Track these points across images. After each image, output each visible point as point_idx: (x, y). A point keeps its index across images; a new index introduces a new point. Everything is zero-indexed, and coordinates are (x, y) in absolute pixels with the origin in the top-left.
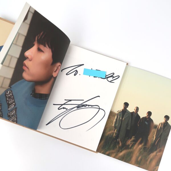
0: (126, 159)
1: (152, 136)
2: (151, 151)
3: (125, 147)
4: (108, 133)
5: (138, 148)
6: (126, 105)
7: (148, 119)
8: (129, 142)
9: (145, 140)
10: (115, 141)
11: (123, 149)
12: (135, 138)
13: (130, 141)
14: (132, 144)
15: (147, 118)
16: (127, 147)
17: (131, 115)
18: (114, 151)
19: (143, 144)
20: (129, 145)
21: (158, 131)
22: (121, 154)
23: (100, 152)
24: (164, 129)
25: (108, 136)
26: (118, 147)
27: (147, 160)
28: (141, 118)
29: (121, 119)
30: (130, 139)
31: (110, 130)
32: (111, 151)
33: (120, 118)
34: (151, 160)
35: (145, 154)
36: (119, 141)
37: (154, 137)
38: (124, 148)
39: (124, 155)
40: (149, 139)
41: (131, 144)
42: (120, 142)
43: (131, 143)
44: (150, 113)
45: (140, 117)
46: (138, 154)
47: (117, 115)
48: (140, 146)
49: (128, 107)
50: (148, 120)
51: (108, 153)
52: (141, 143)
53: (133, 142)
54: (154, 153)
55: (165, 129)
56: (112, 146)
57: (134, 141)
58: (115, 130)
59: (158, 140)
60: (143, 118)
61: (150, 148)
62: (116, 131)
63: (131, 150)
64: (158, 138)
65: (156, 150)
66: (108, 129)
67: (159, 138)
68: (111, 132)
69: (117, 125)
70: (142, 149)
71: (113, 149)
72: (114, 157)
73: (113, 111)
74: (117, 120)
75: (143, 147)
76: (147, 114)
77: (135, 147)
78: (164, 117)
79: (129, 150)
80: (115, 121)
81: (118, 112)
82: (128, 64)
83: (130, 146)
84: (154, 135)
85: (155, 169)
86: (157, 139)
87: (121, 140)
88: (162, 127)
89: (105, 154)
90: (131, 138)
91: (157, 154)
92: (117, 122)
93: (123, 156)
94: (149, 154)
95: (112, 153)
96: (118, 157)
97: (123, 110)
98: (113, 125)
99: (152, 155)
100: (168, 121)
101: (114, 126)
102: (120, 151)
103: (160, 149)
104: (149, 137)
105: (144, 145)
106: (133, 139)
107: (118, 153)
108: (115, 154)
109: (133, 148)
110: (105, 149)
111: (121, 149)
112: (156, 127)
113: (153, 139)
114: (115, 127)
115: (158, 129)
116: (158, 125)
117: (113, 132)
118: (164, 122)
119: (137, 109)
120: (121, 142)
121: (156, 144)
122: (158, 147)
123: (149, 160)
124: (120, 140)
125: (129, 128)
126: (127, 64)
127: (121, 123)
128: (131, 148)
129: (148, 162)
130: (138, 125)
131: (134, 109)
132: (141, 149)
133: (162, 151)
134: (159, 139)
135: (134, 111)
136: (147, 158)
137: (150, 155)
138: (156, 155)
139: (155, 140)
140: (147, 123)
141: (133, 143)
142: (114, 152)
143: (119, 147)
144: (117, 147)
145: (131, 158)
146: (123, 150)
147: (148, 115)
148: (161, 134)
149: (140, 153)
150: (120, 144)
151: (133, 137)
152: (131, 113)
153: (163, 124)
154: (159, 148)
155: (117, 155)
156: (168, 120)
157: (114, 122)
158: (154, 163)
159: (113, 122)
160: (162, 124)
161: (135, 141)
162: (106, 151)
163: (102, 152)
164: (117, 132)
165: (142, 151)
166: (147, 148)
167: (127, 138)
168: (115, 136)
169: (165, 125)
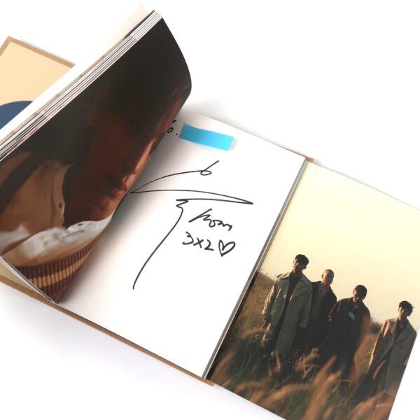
0: (291, 411)
1: (366, 355)
2: (361, 395)
3: (289, 375)
4: (247, 332)
5: (325, 381)
7: (357, 305)
8: (302, 364)
9: (345, 363)
10: (264, 356)
11: (284, 381)
12: (319, 352)
13: (304, 361)
14: (309, 370)
15: (356, 303)
16: (296, 378)
17: (312, 288)
18: (258, 384)
19: (339, 373)
20: (301, 372)
21: (382, 342)
22: (279, 395)
23: (221, 385)
24: (396, 337)
25: (246, 341)
26: (270, 373)
28: (338, 300)
29: (285, 296)
30: (306, 355)
31: (254, 324)
32: (252, 384)
33: (281, 294)
35: (343, 402)
36: (275, 357)
37: (370, 358)
38: (288, 377)
39: (287, 398)
40: (356, 359)
41: (307, 369)
42: (278, 360)
43: (308, 365)
44: (361, 291)
45: (335, 298)
46: (324, 401)
47: (276, 285)
48: (332, 378)
49: (305, 268)
50: (356, 307)
51: (241, 387)
52: (333, 370)
53: (313, 366)
54: (369, 404)
55: (399, 339)
56: (255, 367)
57: (315, 361)
58: (266, 326)
59: (379, 367)
60: (344, 301)
61: (356, 388)
62: (270, 329)
63: (307, 386)
64: (381, 362)
65: (374, 394)
66: (247, 323)
67: (383, 362)
68: (255, 330)
69: (273, 312)
70: (337, 386)
71: (258, 379)
72: (259, 403)
73: (265, 273)
74: (273, 298)
75: (340, 381)
76: (355, 293)
77: (317, 380)
78: (400, 306)
79: (301, 385)
80: (268, 300)
81: (278, 279)
83: (304, 376)
84: (369, 350)
86: (379, 364)
88: (392, 331)
89: (233, 390)
90: (308, 353)
91: (378, 406)
92: (275, 305)
93: (283, 401)
94: (355, 404)
95: (254, 389)
96: (267, 402)
97: (292, 274)
98: (263, 312)
99: (364, 407)
100: (408, 318)
101: (265, 315)
102: (276, 386)
103: (385, 391)
104: (356, 354)
105: (343, 377)
106: (312, 355)
107: (270, 392)
108: (261, 393)
109: (311, 379)
110: (236, 377)
111: (279, 381)
112: (376, 328)
113: (366, 360)
114: (268, 318)
115: (381, 335)
117: (261, 329)
118: (398, 319)
119: (330, 275)
120: (281, 362)
121: (374, 377)
122: (379, 388)
124: (277, 353)
125: (304, 325)
127: (285, 308)
128: (305, 381)
130: (330, 320)
131: (323, 276)
132: (333, 385)
133: (389, 398)
134: (384, 365)
135: (322, 280)
136: (349, 416)
137: (357, 406)
138: (373, 409)
140: (352, 316)
141: (314, 368)
142: (260, 389)
143: (275, 375)
144: (267, 374)
145: (305, 409)
146: (286, 384)
147: (356, 296)
148: (388, 349)
149: (331, 399)
150: (276, 365)
151: (314, 350)
152: (314, 283)
153: (395, 325)
154: (383, 388)
155: (265, 396)
156: (409, 315)
157: (266, 303)
159: (264, 303)
160: (391, 322)
161: (319, 363)
162: (239, 383)
163: (226, 384)
164: (272, 333)
165: (335, 392)
166: (350, 386)
167: (299, 350)
168: (265, 342)
169: (402, 327)
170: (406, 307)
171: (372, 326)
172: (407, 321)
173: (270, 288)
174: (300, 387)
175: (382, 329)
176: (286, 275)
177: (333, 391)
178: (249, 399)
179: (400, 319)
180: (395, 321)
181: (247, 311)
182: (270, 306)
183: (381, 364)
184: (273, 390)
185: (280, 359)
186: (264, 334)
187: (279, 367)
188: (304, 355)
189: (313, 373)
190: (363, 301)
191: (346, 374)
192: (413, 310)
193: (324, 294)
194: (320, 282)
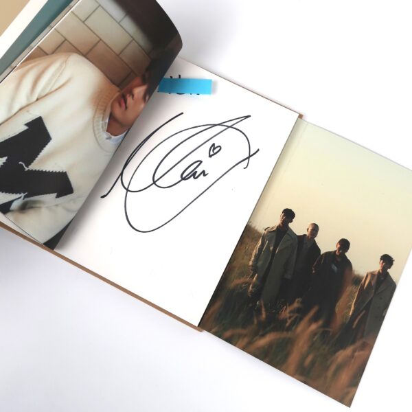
0: (274, 357)
1: (347, 305)
2: (341, 344)
3: (273, 323)
4: (235, 282)
5: (307, 330)
6: (289, 215)
7: (340, 257)
8: (286, 313)
10: (251, 305)
11: (268, 328)
12: (302, 302)
13: (288, 311)
14: (292, 319)
15: (338, 256)
17: (297, 241)
18: (244, 332)
19: (320, 322)
20: (285, 321)
21: (363, 293)
22: (263, 342)
23: (209, 331)
24: (377, 289)
25: (234, 290)
26: (256, 321)
27: (327, 368)
28: (322, 253)
29: (271, 248)
30: (289, 305)
31: (242, 274)
32: (239, 331)
33: (268, 247)
34: (340, 368)
35: (324, 349)
36: (261, 306)
37: (350, 308)
38: (272, 325)
39: (270, 345)
40: (337, 310)
41: (290, 317)
42: (263, 309)
43: (292, 315)
46: (305, 348)
47: (263, 237)
48: (314, 327)
49: (291, 221)
50: (339, 260)
51: (228, 334)
52: (315, 319)
53: (296, 315)
54: (348, 351)
55: (379, 291)
56: (241, 316)
57: (298, 310)
58: (253, 277)
59: (359, 317)
60: (327, 254)
61: (337, 336)
62: (257, 279)
63: (289, 334)
64: (361, 312)
65: (353, 342)
66: (236, 272)
67: (363, 312)
68: (242, 280)
69: (260, 263)
70: (318, 334)
71: (244, 326)
72: (244, 349)
73: (253, 226)
74: (260, 250)
75: (321, 330)
76: (339, 246)
77: (299, 329)
78: (381, 259)
79: (285, 333)
80: (255, 252)
81: (266, 232)
82: (303, 118)
83: (288, 324)
84: (350, 301)
85: (348, 393)
86: (359, 314)
87: (265, 305)
88: (373, 282)
89: (220, 336)
90: (291, 303)
91: (356, 354)
92: (262, 257)
93: (266, 347)
94: (336, 351)
95: (240, 336)
96: (252, 348)
97: (279, 227)
98: (251, 263)
99: (342, 355)
100: (388, 270)
101: (252, 266)
102: (261, 333)
103: (364, 340)
104: (338, 304)
105: (324, 326)
106: (296, 305)
107: (255, 339)
108: (246, 340)
109: (294, 328)
110: (224, 324)
111: (263, 329)
112: (357, 280)
113: (347, 311)
114: (255, 269)
115: (362, 286)
116: (363, 278)
117: (248, 279)
118: (379, 272)
119: (315, 229)
120: (266, 311)
121: (354, 326)
123: (333, 368)
124: (262, 302)
125: (288, 276)
126: (301, 116)
127: (272, 260)
128: (289, 329)
129: (330, 373)
130: (314, 272)
131: (308, 229)
132: (314, 334)
133: (368, 347)
134: (364, 314)
135: (307, 233)
136: (329, 362)
137: (337, 354)
138: (352, 356)
139: (353, 314)
140: (335, 268)
141: (297, 317)
142: (245, 336)
143: (259, 323)
144: (253, 322)
145: (287, 355)
146: (270, 332)
147: (339, 249)
149: (312, 347)
150: (261, 314)
151: (297, 300)
152: (299, 237)
153: (376, 277)
154: (362, 337)
155: (250, 343)
156: (390, 268)
157: (254, 254)
158: (344, 377)
159: (251, 254)
160: (372, 274)
161: (302, 313)
162: (226, 329)
163: (213, 330)
164: (258, 283)
165: (316, 340)
166: (331, 334)
167: (283, 300)
168: (251, 292)
169: (382, 279)
170: (387, 260)
171: (354, 278)
172: (388, 273)
173: (258, 241)
174: (284, 335)
175: (363, 280)
176: (273, 228)
177: (315, 339)
178: (235, 345)
179: (381, 271)
180: (376, 273)
181: (235, 262)
182: (258, 257)
183: (361, 315)
184: (257, 337)
185: (265, 308)
186: (250, 284)
187: (264, 316)
188: (288, 304)
189: (296, 322)
190: (346, 254)
191: (328, 323)
192: (394, 263)
193: (309, 247)
194: (305, 235)
